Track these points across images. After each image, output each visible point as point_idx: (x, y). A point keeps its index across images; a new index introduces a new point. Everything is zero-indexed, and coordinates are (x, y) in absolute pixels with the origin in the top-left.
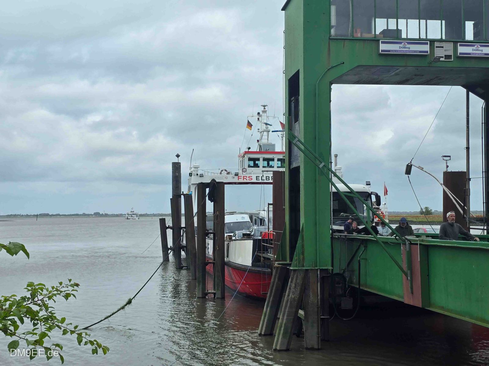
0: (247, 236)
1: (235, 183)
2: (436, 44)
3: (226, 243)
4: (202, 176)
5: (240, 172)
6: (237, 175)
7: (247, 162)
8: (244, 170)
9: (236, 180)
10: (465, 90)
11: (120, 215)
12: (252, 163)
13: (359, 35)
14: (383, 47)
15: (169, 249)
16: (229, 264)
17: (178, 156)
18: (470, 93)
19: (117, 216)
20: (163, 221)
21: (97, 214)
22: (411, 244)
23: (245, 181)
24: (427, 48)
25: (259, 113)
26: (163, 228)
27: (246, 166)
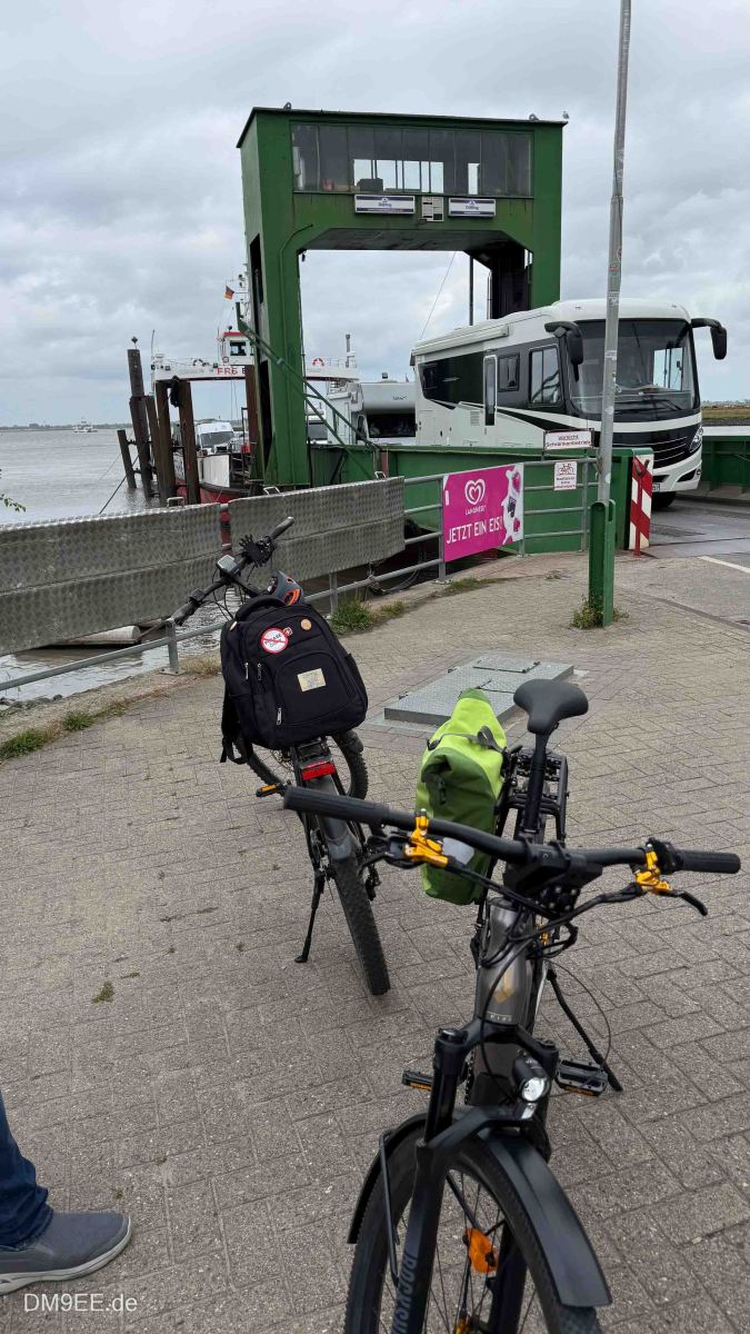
0: (222, 451)
1: (215, 379)
2: (424, 200)
3: (199, 460)
4: (168, 369)
5: (220, 363)
6: (216, 366)
7: (228, 349)
8: (225, 360)
9: (215, 374)
10: (468, 257)
11: (69, 428)
12: (236, 350)
13: (330, 187)
14: (359, 204)
15: (135, 472)
16: (204, 486)
17: (135, 340)
18: (474, 261)
19: (64, 428)
20: (122, 434)
21: (34, 427)
22: (381, 451)
23: (228, 375)
24: (410, 205)
25: (240, 276)
26: (124, 444)
27: (228, 354)
